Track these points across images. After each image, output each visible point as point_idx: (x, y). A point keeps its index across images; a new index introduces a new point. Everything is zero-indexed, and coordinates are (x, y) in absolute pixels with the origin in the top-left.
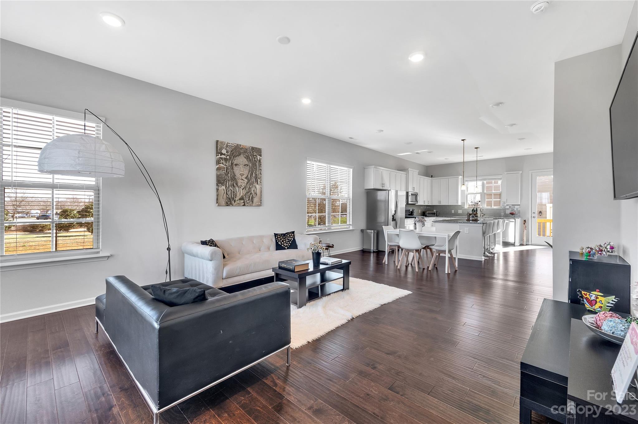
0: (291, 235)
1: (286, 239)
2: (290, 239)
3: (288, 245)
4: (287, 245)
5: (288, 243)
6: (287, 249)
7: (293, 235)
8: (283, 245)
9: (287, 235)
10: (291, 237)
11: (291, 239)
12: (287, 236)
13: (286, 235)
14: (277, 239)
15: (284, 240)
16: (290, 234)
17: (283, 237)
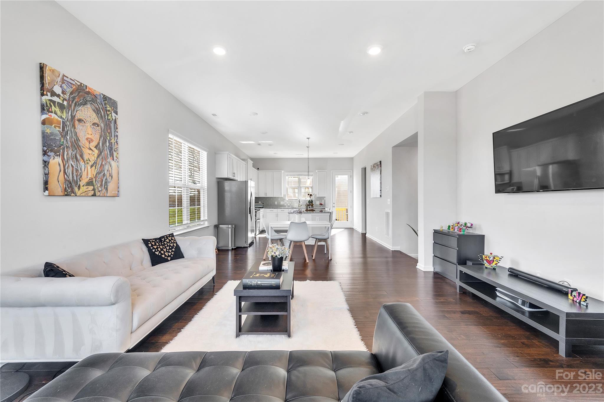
8: (163, 256)
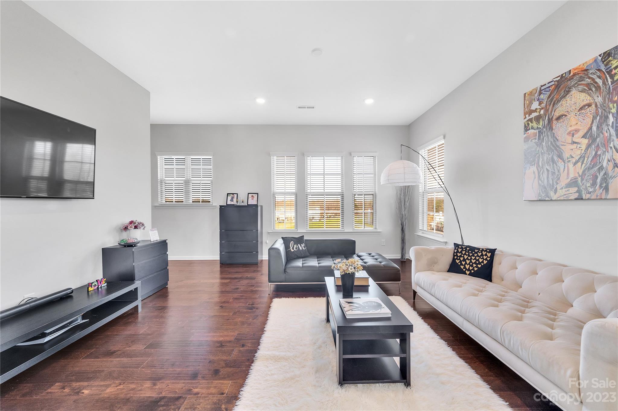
0: (486, 255)
1: (471, 258)
2: (481, 260)
3: (473, 269)
4: (471, 268)
5: (474, 265)
6: (469, 275)
7: (489, 255)
9: (478, 252)
10: (485, 257)
11: (483, 262)
12: (476, 253)
13: (476, 251)
14: (455, 254)
15: (467, 259)
16: (484, 253)
17: (467, 254)
